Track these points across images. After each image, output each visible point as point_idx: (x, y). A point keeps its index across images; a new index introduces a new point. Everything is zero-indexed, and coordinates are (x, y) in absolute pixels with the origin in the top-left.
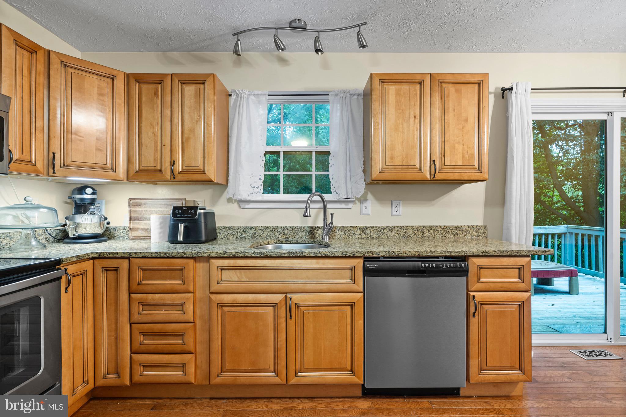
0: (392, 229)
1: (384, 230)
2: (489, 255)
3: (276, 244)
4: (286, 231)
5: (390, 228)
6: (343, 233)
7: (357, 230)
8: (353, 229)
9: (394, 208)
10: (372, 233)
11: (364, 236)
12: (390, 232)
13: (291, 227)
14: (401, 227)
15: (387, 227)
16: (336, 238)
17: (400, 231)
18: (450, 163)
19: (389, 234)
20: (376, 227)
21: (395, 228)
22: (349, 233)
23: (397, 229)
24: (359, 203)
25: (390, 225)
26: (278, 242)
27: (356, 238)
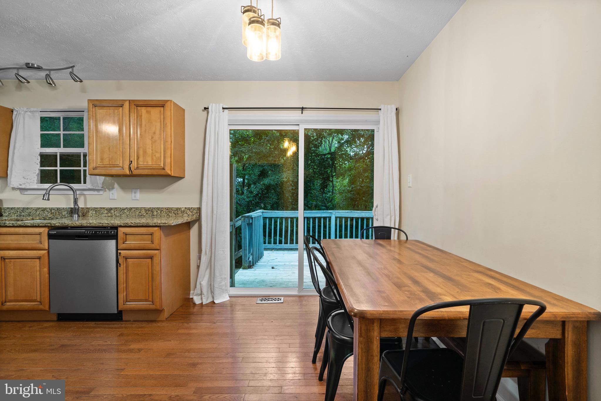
0: (130, 210)
1: (124, 210)
2: (128, 225)
3: (41, 220)
4: (53, 211)
5: (129, 209)
6: (95, 213)
7: (104, 210)
8: (101, 209)
9: (133, 195)
10: (115, 213)
11: (110, 215)
12: (129, 212)
13: (56, 208)
14: (137, 209)
15: (127, 208)
16: (90, 216)
17: (136, 211)
18: (143, 163)
19: (128, 213)
20: (118, 208)
21: (132, 209)
22: (99, 212)
23: (133, 210)
24: (108, 191)
25: (129, 207)
26: (43, 219)
27: (104, 216)
